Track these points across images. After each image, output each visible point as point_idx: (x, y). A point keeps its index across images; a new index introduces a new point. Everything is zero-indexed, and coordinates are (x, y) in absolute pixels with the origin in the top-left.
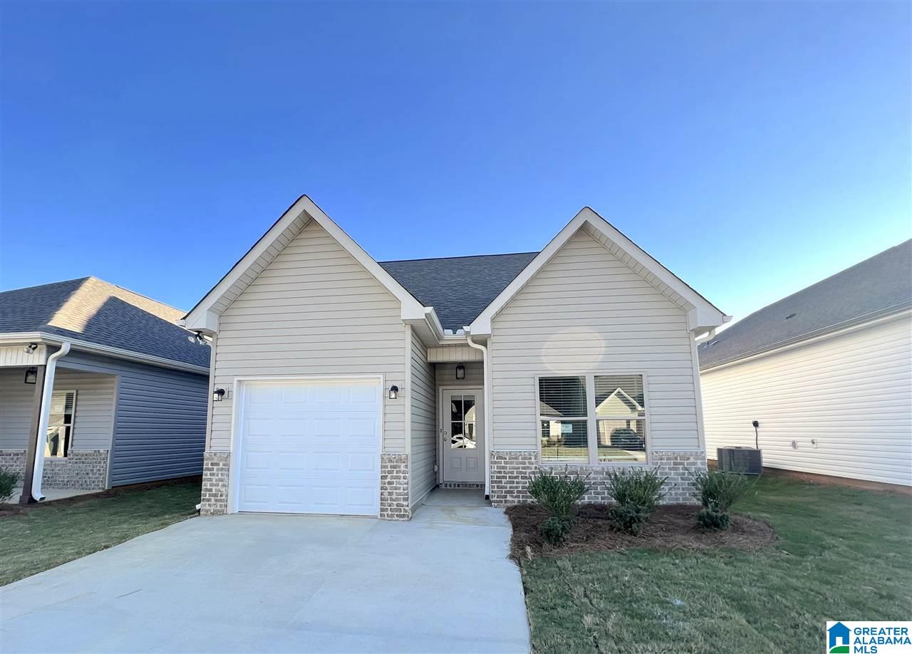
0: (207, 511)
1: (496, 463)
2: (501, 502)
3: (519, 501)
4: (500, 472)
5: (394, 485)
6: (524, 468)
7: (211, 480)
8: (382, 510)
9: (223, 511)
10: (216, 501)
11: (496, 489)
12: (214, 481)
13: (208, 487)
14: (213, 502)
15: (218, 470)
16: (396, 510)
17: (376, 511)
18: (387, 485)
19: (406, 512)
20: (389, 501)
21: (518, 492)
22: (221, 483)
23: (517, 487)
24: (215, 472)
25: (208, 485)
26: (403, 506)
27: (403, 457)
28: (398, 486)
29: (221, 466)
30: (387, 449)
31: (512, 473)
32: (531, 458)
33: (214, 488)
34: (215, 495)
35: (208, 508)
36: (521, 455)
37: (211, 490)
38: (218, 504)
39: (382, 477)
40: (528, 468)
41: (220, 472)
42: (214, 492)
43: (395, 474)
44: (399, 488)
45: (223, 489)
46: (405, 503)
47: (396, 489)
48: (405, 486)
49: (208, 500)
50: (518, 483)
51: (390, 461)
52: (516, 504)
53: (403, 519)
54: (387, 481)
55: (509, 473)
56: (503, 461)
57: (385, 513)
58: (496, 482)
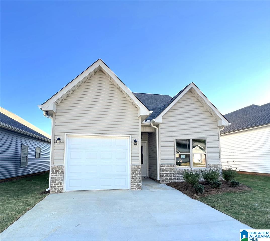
0: (54, 191)
1: (162, 168)
2: (164, 182)
3: (170, 181)
4: (163, 172)
5: (136, 177)
6: (171, 170)
7: (55, 178)
8: (132, 186)
9: (62, 191)
10: (58, 187)
11: (162, 178)
12: (57, 178)
13: (54, 181)
14: (57, 187)
15: (59, 173)
16: (137, 186)
17: (129, 187)
18: (133, 177)
19: (141, 187)
20: (134, 183)
21: (169, 178)
22: (60, 179)
23: (169, 177)
24: (57, 174)
25: (54, 180)
26: (139, 184)
27: (140, 166)
28: (137, 177)
29: (60, 171)
30: (132, 164)
31: (167, 172)
32: (173, 167)
33: (57, 181)
34: (58, 184)
35: (54, 190)
36: (170, 165)
37: (55, 182)
38: (59, 188)
39: (131, 174)
40: (172, 170)
41: (60, 174)
42: (57, 183)
43: (136, 173)
44: (138, 178)
45: (62, 182)
46: (140, 183)
47: (137, 178)
48: (140, 177)
49: (54, 187)
50: (169, 175)
51: (134, 168)
52: (169, 182)
53: (140, 189)
54: (133, 175)
55: (166, 172)
56: (164, 168)
57: (133, 188)
58: (162, 175)
